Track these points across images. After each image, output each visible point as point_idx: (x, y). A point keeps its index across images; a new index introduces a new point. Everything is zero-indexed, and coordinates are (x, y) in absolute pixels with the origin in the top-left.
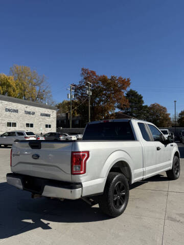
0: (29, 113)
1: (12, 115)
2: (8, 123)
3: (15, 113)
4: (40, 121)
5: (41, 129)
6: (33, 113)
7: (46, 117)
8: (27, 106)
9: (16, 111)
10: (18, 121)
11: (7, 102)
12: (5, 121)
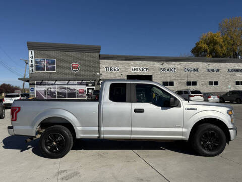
0: (212, 70)
1: (191, 75)
2: (187, 82)
3: (194, 72)
4: (228, 78)
5: (229, 86)
6: (218, 70)
7: (236, 73)
8: (209, 63)
9: (196, 70)
10: (200, 80)
11: (185, 63)
12: (184, 81)
